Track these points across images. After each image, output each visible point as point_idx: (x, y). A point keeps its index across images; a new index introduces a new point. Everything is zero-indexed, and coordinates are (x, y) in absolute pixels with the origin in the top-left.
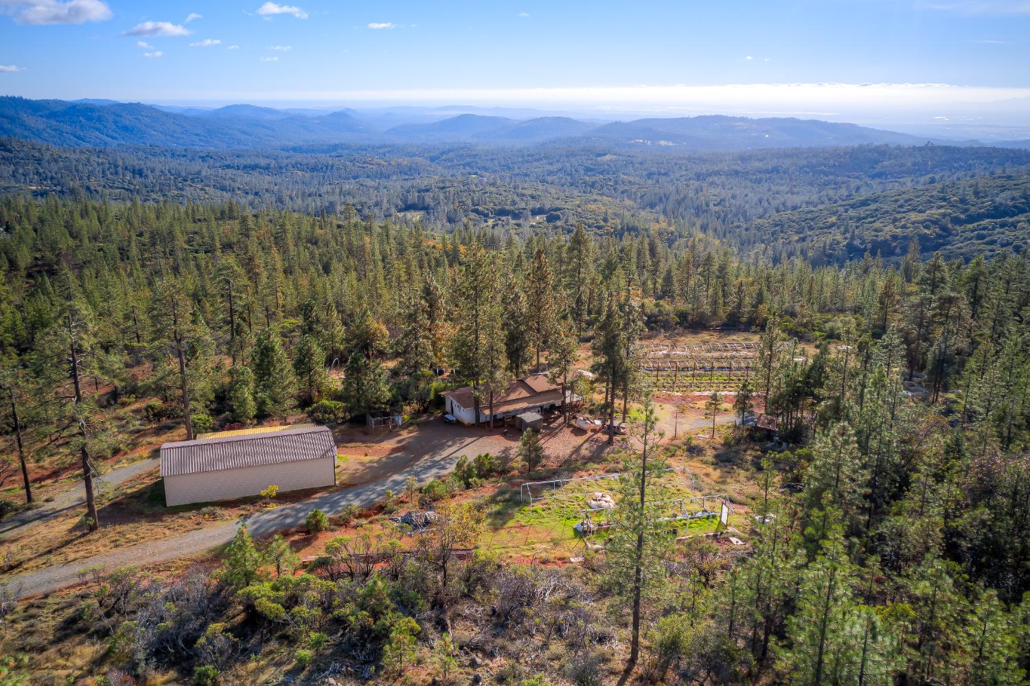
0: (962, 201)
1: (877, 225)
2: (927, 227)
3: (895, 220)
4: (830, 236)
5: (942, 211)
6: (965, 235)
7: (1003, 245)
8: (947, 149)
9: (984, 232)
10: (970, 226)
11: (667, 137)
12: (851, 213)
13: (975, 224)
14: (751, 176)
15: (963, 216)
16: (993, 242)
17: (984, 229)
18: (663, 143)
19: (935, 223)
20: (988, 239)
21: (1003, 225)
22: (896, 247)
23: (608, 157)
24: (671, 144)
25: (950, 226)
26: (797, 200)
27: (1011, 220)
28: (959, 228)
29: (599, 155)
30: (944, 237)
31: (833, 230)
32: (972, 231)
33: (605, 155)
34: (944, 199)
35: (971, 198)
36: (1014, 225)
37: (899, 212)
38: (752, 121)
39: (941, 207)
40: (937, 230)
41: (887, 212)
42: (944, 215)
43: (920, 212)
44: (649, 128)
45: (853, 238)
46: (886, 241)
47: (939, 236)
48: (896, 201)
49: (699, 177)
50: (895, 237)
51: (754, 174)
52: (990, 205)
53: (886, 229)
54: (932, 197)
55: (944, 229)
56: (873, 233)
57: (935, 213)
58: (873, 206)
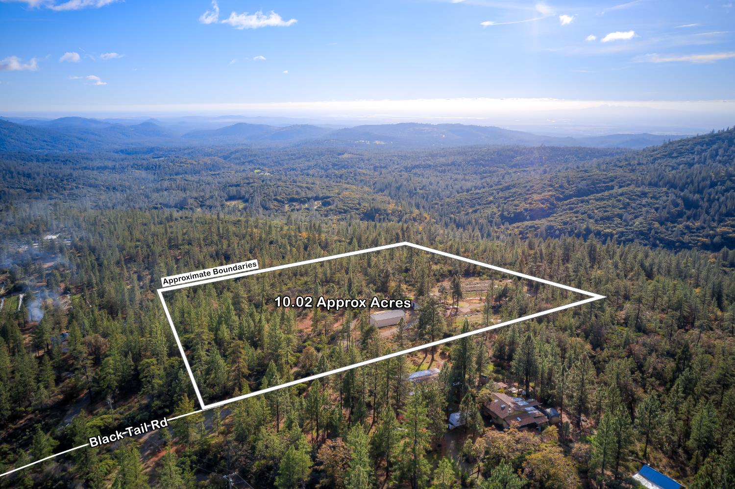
0: (561, 187)
1: (516, 202)
2: (543, 203)
3: (526, 199)
4: (490, 209)
5: (551, 193)
6: (563, 208)
7: (583, 214)
8: (553, 149)
9: (572, 206)
10: (566, 202)
11: (380, 138)
12: (501, 194)
13: (568, 201)
14: (439, 168)
15: (561, 196)
16: (577, 212)
17: (573, 204)
18: (377, 142)
19: (547, 200)
20: (575, 210)
21: (582, 202)
22: (527, 215)
23: (346, 156)
24: (383, 143)
25: (555, 202)
26: (469, 185)
27: (586, 198)
28: (560, 203)
29: (340, 154)
30: (552, 209)
31: (492, 205)
32: (567, 205)
33: (343, 154)
34: (551, 186)
35: (566, 185)
36: (588, 201)
37: (527, 194)
38: (433, 126)
39: (549, 191)
40: (548, 205)
41: (521, 194)
42: (551, 196)
43: (539, 194)
44: (367, 132)
45: (503, 211)
46: (522, 212)
47: (550, 208)
48: (526, 187)
49: (406, 169)
50: (526, 210)
51: (440, 167)
52: (575, 189)
53: (521, 205)
54: (545, 184)
55: (552, 204)
56: (514, 207)
57: (547, 194)
58: (513, 190)
